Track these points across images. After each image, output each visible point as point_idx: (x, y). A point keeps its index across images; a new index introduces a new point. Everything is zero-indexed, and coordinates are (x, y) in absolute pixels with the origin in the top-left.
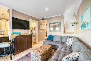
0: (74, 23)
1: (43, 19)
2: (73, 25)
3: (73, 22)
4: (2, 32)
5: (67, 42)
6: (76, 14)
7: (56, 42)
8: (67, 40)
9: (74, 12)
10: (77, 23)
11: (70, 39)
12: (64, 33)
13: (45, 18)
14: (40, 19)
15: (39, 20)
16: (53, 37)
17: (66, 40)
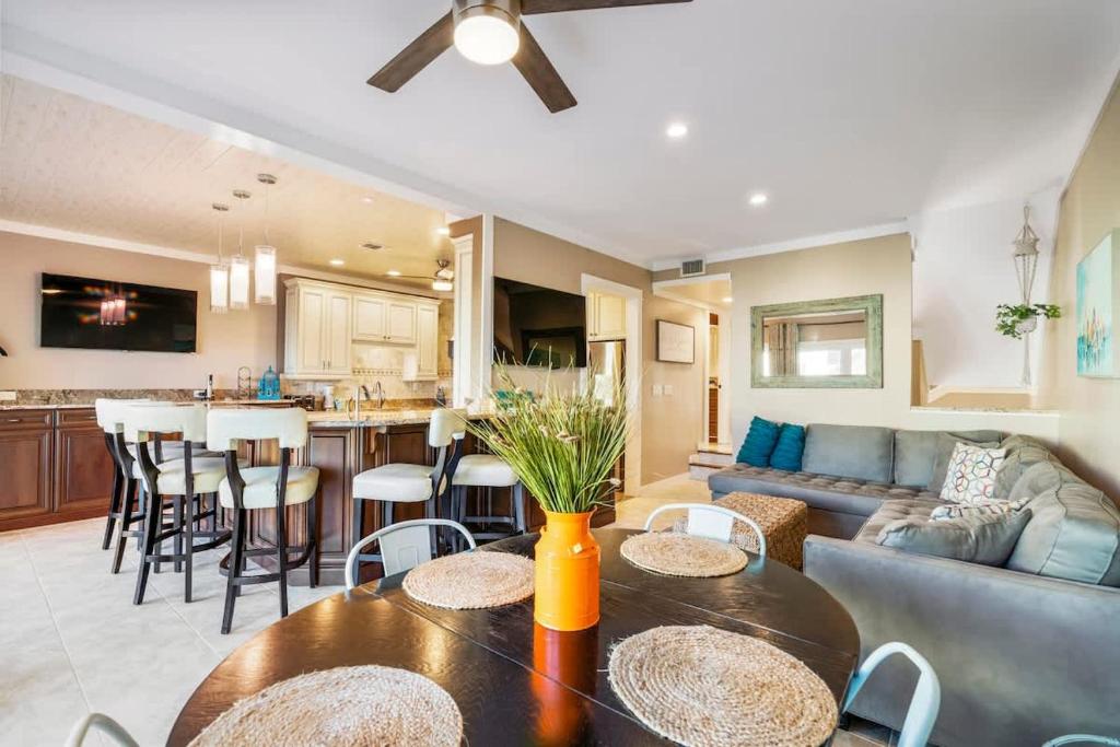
0: (1025, 313)
1: (693, 267)
2: (1009, 330)
3: (1017, 302)
4: (328, 390)
5: (950, 481)
6: (1046, 222)
7: (839, 479)
8: (952, 466)
9: (1027, 210)
10: (1052, 312)
11: (977, 453)
12: (917, 400)
13: (709, 259)
14: (656, 267)
15: (651, 276)
16: (803, 435)
17: (941, 460)
